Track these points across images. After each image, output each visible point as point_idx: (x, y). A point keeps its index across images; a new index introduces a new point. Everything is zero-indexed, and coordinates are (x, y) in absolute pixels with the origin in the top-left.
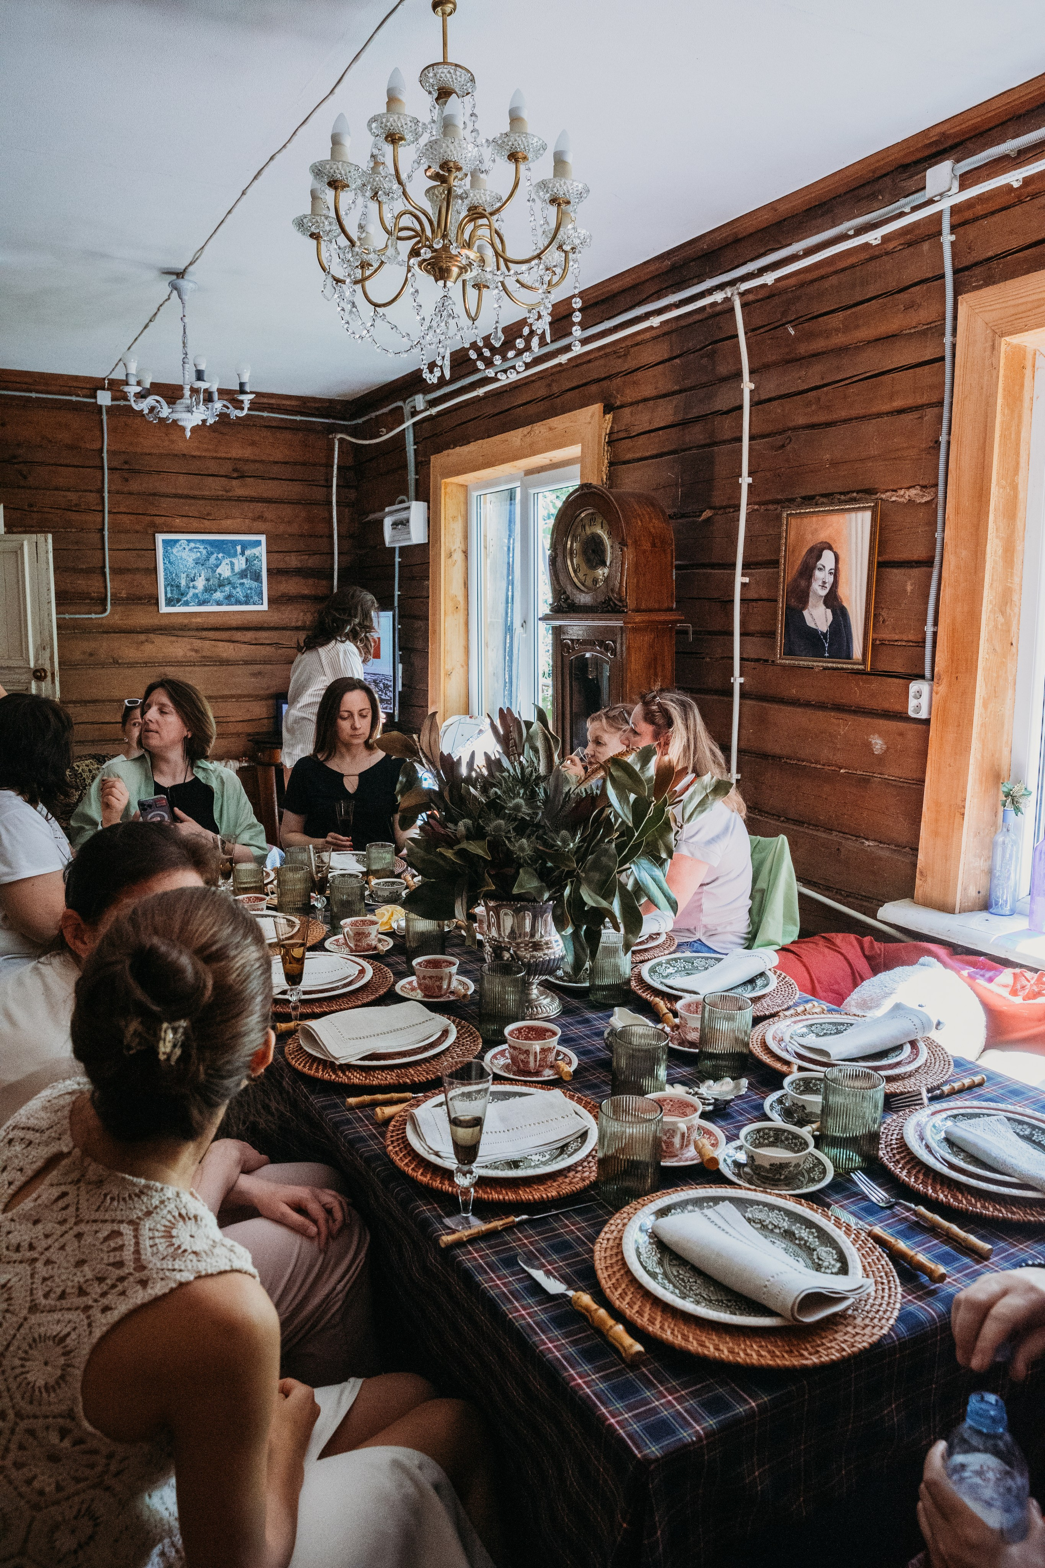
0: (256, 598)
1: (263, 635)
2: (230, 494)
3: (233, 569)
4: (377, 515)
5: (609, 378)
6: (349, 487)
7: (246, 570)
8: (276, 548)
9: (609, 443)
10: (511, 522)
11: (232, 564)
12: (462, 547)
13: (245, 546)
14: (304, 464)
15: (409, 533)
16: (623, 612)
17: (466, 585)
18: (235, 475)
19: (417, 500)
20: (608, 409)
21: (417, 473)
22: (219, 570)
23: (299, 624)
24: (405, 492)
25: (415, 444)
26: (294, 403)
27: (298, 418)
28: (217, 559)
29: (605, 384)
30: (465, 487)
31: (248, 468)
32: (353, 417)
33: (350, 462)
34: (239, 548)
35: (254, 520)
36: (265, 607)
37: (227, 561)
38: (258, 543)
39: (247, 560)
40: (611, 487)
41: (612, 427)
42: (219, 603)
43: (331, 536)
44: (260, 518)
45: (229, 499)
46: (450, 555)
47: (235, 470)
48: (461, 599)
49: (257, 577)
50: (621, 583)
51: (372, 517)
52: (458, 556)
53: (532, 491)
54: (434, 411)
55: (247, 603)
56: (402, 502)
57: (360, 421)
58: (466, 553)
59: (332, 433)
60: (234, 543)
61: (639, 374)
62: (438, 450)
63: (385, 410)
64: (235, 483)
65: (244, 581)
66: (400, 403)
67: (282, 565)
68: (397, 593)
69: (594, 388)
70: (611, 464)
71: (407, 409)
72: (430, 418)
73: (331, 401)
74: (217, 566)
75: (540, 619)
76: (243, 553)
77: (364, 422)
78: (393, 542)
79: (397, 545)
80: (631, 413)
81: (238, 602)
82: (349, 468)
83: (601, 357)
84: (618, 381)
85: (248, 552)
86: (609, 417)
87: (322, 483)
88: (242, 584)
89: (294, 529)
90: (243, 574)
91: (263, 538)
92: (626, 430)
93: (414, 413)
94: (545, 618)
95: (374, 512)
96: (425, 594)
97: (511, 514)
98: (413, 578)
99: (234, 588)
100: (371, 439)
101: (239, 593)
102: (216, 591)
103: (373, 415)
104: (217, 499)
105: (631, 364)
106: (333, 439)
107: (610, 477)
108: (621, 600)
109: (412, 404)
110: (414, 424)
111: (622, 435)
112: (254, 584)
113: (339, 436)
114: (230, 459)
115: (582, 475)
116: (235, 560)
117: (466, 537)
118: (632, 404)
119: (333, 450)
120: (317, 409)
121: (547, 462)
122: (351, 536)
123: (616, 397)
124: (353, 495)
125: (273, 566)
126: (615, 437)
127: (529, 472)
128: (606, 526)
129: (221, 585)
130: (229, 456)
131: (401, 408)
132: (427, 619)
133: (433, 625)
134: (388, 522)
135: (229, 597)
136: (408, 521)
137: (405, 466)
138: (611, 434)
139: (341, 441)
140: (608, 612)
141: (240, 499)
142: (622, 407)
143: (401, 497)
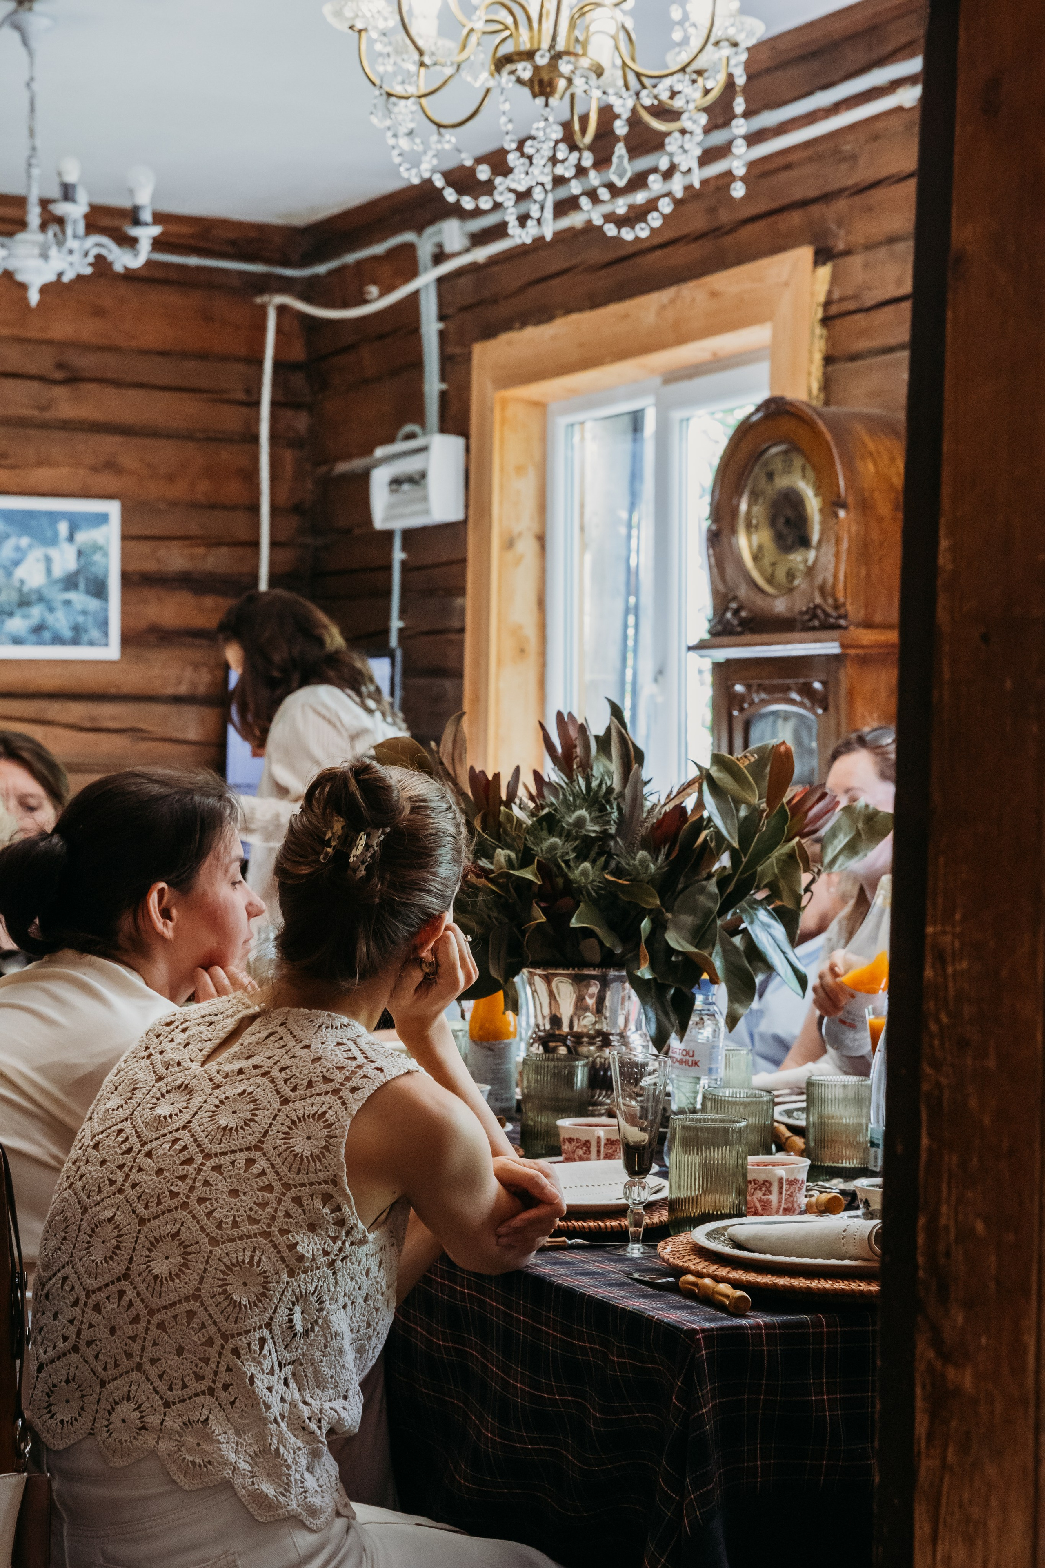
0: (95, 634)
1: (106, 713)
2: (48, 415)
3: (49, 571)
4: (357, 464)
5: (826, 198)
6: (297, 406)
7: (77, 574)
8: (136, 531)
9: (826, 321)
10: (635, 476)
11: (48, 560)
12: (535, 528)
13: (76, 523)
14: (203, 356)
15: (425, 499)
16: (838, 627)
17: (541, 603)
18: (59, 375)
19: (444, 429)
20: (822, 256)
21: (443, 378)
22: (20, 573)
23: (183, 689)
24: (419, 417)
25: (442, 318)
26: (184, 229)
27: (193, 261)
28: (18, 549)
29: (816, 210)
30: (540, 406)
31: (85, 362)
32: (306, 261)
33: (298, 353)
34: (63, 528)
35: (94, 469)
36: (112, 651)
37: (38, 553)
38: (102, 519)
39: (80, 553)
40: (827, 403)
41: (829, 293)
42: (17, 641)
43: (255, 509)
44: (111, 466)
45: (44, 425)
46: (509, 544)
47: (60, 366)
48: (531, 632)
49: (99, 590)
50: (835, 576)
51: (342, 467)
52: (527, 547)
53: (677, 415)
54: (481, 254)
55: (75, 641)
56: (411, 436)
57: (321, 269)
58: (541, 539)
59: (261, 291)
60: (54, 517)
61: (878, 194)
62: (489, 332)
63: (379, 249)
64: (60, 392)
65: (72, 596)
66: (409, 237)
67: (149, 566)
68: (396, 624)
69: (796, 218)
70: (828, 360)
71: (425, 249)
72: (473, 268)
73: (261, 228)
74: (16, 563)
75: (690, 648)
76: (71, 538)
77: (331, 273)
78: (387, 519)
79: (398, 525)
80: (866, 266)
81: (58, 640)
82: (295, 367)
83: (810, 159)
84: (841, 205)
85: (81, 537)
86: (825, 272)
87: (241, 396)
88: (68, 603)
89: (178, 490)
90: (70, 582)
91: (113, 508)
92: (855, 297)
93: (439, 257)
94: (701, 646)
95: (348, 457)
96: (456, 624)
97: (636, 460)
98: (431, 592)
99: (51, 610)
100: (345, 305)
101: (61, 621)
102: (11, 614)
103: (351, 258)
104: (22, 423)
105: (863, 174)
106: (263, 308)
107: (827, 385)
108: (837, 607)
109: (436, 239)
110: (440, 281)
111: (851, 305)
112: (93, 604)
113: (280, 299)
114: (49, 342)
115: (773, 384)
116: (53, 553)
117: (543, 507)
118: (869, 247)
119: (263, 329)
120: (233, 243)
121: (705, 356)
122: (297, 509)
123: (837, 237)
124: (301, 422)
125: (131, 568)
126: (834, 310)
127: (672, 377)
128: (810, 473)
129: (24, 602)
130: (48, 335)
131: (410, 248)
132: (459, 674)
133: (475, 684)
134: (380, 478)
135: (38, 628)
136: (423, 475)
137: (417, 365)
138: (827, 304)
139: (282, 310)
140: (813, 629)
141: (67, 426)
142: (848, 252)
143: (409, 428)
